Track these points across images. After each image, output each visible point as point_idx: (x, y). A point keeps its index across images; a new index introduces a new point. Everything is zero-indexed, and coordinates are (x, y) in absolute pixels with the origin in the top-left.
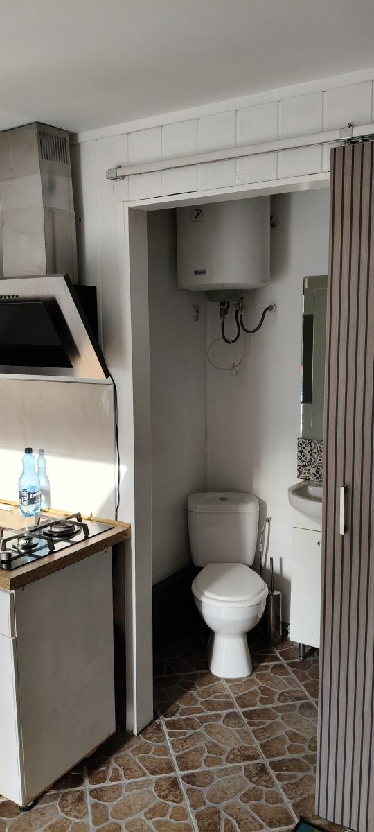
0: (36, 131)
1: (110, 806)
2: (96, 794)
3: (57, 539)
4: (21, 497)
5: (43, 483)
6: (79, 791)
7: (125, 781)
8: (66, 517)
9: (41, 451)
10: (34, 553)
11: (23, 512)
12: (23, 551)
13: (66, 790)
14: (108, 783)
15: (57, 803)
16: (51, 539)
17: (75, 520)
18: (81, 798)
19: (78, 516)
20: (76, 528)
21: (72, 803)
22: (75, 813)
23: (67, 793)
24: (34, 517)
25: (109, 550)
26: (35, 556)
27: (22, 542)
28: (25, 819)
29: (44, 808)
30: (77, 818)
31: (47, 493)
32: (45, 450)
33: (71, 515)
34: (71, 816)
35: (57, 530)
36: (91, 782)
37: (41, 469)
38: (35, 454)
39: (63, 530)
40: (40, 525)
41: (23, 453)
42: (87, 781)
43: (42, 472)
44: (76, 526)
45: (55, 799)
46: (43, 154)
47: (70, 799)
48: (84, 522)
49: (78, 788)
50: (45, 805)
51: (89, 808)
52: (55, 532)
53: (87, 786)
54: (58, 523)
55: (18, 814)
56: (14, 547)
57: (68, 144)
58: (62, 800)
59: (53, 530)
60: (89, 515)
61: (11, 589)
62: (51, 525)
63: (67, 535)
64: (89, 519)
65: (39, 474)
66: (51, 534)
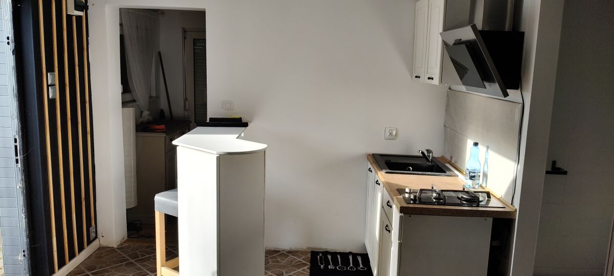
19: (489, 193)
25: (490, 219)
61: (401, 213)
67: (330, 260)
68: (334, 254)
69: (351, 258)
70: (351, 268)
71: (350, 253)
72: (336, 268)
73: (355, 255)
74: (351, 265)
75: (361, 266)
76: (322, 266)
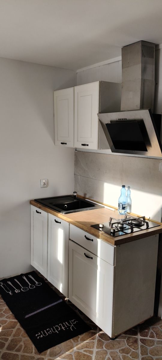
0: (141, 45)
1: (149, 348)
2: (142, 341)
3: (134, 226)
4: (119, 206)
5: (129, 201)
6: (135, 338)
7: (156, 339)
8: (138, 217)
9: (129, 187)
10: (124, 231)
11: (120, 213)
12: (119, 229)
13: (130, 336)
14: (148, 338)
15: (125, 340)
16: (132, 226)
17: (142, 219)
18: (136, 341)
19: (144, 218)
20: (143, 223)
21: (132, 342)
22: (133, 347)
23: (130, 337)
24: (124, 215)
25: (158, 235)
26: (125, 232)
27: (120, 225)
28: (111, 343)
29: (120, 341)
30: (134, 349)
31: (130, 206)
32: (131, 187)
33: (141, 217)
34: (131, 347)
35: (134, 223)
36: (140, 335)
37: (128, 195)
38: (126, 188)
39: (137, 223)
40: (127, 219)
41: (121, 187)
42: (139, 334)
43: (129, 196)
44: (143, 222)
45: (125, 338)
46: (143, 55)
47: (131, 340)
48: (146, 221)
49: (135, 337)
50: (120, 340)
51: (139, 347)
52: (133, 223)
53: (139, 337)
54: (135, 220)
55: (109, 340)
56: (116, 227)
57: (154, 50)
58: (128, 339)
59: (133, 222)
60: (149, 218)
61: (115, 245)
62: (132, 220)
63: (139, 225)
64: (148, 220)
65: (127, 197)
66: (132, 224)
67: (12, 285)
68: (11, 279)
69: (25, 278)
70: (31, 286)
71: (22, 275)
72: (21, 290)
73: (26, 275)
74: (30, 285)
75: (37, 283)
76: (10, 293)
